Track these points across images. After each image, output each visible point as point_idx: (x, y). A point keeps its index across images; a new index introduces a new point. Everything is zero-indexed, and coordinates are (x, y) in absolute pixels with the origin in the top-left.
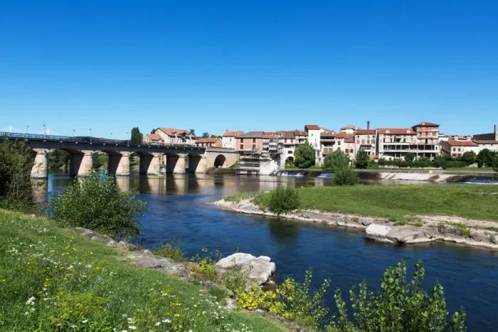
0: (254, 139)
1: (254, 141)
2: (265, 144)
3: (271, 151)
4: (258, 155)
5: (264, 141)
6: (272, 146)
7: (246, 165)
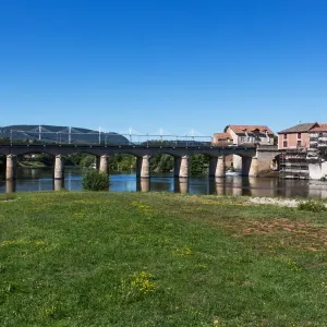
0: (299, 133)
1: (299, 137)
2: (312, 139)
3: (321, 148)
4: (305, 154)
5: (312, 135)
6: (321, 142)
7: (293, 167)
